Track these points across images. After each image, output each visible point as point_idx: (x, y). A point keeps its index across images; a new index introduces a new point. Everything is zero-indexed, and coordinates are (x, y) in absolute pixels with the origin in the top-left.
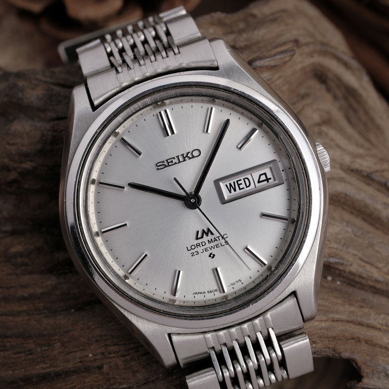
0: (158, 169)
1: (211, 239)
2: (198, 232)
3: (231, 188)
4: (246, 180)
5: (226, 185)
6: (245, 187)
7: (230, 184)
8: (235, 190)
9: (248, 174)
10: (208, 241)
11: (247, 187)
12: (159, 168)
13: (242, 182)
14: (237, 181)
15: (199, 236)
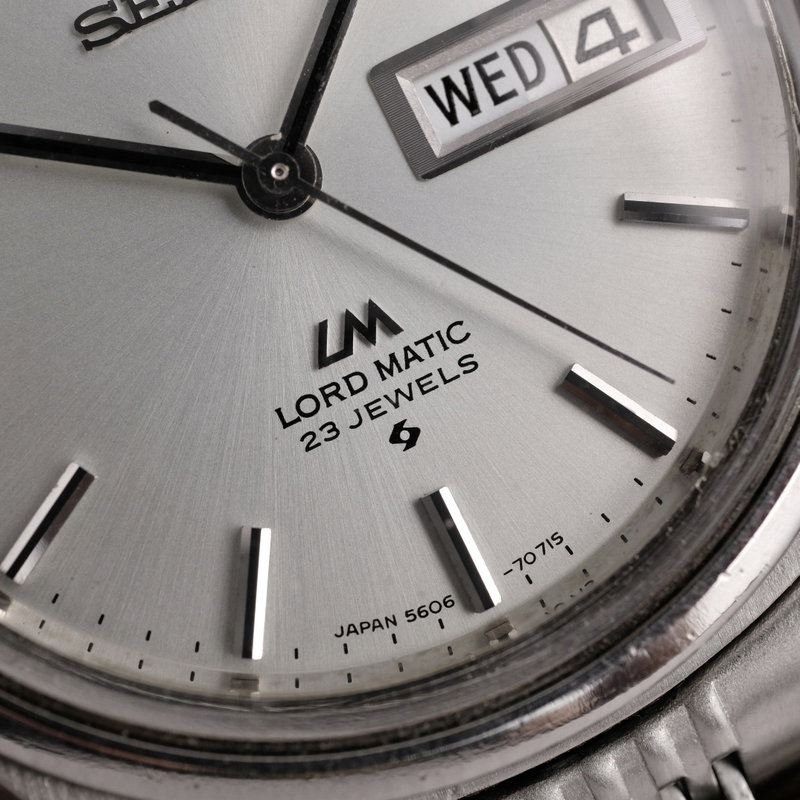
0: (89, 46)
1: (393, 357)
2: (322, 328)
3: (453, 98)
4: (522, 55)
5: (430, 90)
6: (519, 86)
7: (448, 83)
8: (473, 106)
9: (527, 26)
10: (378, 365)
11: (528, 85)
12: (92, 37)
13: (503, 63)
14: (478, 65)
15: (332, 347)
